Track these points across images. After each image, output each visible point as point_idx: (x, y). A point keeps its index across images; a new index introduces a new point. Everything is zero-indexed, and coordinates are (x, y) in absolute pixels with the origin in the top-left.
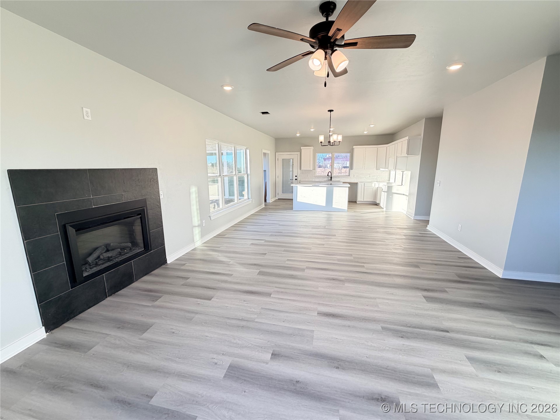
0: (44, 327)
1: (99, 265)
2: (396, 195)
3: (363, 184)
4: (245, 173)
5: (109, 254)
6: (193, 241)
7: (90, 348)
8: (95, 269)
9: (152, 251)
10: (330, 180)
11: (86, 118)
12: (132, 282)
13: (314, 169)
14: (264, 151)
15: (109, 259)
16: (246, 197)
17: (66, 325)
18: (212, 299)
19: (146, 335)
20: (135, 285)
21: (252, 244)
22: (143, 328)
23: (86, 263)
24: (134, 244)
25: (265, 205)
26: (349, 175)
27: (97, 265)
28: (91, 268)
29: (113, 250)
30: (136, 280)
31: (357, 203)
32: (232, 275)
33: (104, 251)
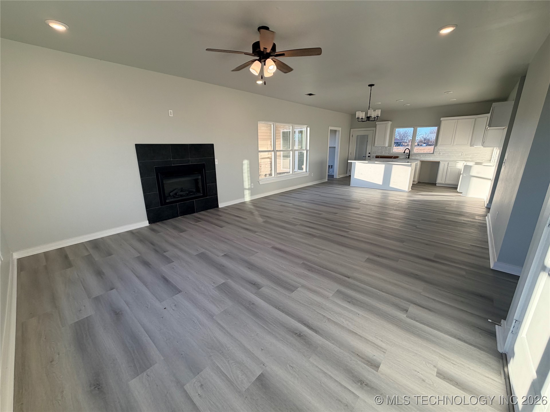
0: (148, 221)
1: (175, 198)
2: (474, 178)
3: (446, 164)
4: (305, 149)
5: (182, 193)
6: (243, 196)
7: (159, 232)
8: (173, 200)
9: (208, 197)
10: (408, 157)
11: (170, 115)
12: (194, 212)
13: (390, 145)
14: (331, 128)
15: (181, 196)
16: (304, 170)
17: (157, 223)
18: (223, 228)
19: (181, 234)
20: (194, 214)
21: (281, 205)
22: (182, 231)
23: (170, 196)
24: (198, 191)
25: (328, 180)
26: (433, 153)
27: (174, 197)
28: (171, 199)
29: (184, 191)
30: (197, 212)
31: (437, 185)
32: (246, 219)
33: (179, 191)
